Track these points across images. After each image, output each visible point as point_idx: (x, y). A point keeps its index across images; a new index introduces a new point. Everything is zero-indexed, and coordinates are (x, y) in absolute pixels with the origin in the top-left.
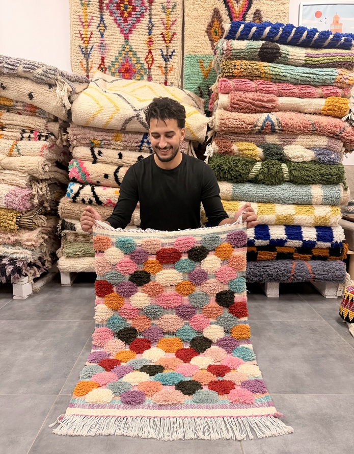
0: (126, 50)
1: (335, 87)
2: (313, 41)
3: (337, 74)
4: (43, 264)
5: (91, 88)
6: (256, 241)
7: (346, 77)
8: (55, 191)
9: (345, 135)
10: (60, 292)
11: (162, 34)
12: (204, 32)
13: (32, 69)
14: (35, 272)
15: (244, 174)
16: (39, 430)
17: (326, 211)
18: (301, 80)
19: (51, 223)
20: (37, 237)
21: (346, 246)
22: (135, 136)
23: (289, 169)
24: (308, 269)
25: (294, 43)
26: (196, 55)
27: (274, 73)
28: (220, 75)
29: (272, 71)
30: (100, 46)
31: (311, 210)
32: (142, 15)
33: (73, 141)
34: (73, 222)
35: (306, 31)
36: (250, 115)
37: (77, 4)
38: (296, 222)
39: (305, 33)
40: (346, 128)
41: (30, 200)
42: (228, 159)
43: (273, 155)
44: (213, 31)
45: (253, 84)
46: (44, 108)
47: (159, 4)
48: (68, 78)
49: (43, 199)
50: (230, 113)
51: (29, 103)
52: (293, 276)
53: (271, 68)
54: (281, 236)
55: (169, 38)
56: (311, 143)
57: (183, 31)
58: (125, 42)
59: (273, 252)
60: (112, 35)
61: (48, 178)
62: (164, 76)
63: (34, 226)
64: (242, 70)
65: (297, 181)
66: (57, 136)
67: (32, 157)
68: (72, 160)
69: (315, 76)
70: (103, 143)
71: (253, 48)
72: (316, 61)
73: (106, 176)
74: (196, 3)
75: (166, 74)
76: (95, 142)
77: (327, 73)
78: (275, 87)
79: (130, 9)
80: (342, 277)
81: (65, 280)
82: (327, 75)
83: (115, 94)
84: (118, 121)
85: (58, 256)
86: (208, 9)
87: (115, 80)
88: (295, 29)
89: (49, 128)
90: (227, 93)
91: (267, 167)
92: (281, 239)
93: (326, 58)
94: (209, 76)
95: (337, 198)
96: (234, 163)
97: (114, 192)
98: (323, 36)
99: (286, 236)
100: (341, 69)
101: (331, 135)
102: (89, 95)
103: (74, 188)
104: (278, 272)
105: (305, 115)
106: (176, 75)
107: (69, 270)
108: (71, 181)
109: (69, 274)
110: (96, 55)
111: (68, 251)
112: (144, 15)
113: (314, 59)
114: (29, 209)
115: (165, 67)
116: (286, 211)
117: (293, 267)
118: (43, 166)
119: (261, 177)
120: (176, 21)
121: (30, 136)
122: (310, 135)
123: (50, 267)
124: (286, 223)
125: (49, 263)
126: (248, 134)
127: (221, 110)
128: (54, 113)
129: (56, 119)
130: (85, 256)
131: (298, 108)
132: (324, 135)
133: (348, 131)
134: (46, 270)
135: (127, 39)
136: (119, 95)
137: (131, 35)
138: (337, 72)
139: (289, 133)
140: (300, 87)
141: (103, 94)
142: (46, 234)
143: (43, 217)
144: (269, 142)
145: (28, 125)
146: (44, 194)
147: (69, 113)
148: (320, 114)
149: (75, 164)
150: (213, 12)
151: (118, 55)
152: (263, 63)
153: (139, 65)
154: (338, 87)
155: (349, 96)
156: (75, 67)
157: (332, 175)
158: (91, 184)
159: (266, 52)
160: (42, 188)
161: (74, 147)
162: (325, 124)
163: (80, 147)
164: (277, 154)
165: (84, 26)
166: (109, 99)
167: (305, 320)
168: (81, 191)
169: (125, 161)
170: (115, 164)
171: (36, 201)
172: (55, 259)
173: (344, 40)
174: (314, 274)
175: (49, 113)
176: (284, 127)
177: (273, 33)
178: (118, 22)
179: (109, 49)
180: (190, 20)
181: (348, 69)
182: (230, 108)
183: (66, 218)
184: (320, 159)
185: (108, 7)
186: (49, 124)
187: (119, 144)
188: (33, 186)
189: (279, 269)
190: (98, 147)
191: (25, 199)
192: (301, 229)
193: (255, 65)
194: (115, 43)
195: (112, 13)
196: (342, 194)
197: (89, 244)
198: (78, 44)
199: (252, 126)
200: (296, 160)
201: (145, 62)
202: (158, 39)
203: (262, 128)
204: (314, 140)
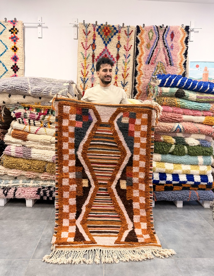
2: (200, 90)
6: (173, 181)
11: (122, 74)
17: (205, 169)
23: (188, 149)
24: (197, 195)
27: (182, 105)
30: (92, 79)
31: (198, 168)
37: (81, 58)
38: (191, 173)
45: (171, 109)
47: (122, 60)
52: (190, 198)
54: (184, 179)
55: (126, 76)
56: (198, 137)
59: (181, 186)
64: (167, 103)
65: (191, 154)
71: (172, 92)
77: (206, 106)
78: (181, 111)
91: (178, 148)
92: (185, 181)
93: (206, 99)
95: (210, 163)
99: (187, 179)
100: (213, 104)
105: (195, 124)
106: (128, 93)
110: (89, 82)
113: (201, 99)
116: (187, 168)
117: (190, 194)
119: (175, 152)
122: (198, 134)
124: (187, 173)
131: (192, 121)
132: (204, 134)
138: (211, 106)
139: (188, 133)
140: (193, 111)
144: (178, 136)
148: (202, 123)
154: (211, 112)
162: (204, 130)
164: (182, 142)
165: (84, 68)
167: (197, 220)
174: (200, 197)
176: (186, 130)
179: (96, 80)
182: (160, 120)
184: (202, 144)
185: (96, 60)
189: (183, 195)
192: (193, 176)
193: (173, 100)
196: (212, 160)
198: (80, 76)
199: (171, 130)
200: (191, 145)
202: (120, 76)
203: (175, 130)
204: (200, 136)
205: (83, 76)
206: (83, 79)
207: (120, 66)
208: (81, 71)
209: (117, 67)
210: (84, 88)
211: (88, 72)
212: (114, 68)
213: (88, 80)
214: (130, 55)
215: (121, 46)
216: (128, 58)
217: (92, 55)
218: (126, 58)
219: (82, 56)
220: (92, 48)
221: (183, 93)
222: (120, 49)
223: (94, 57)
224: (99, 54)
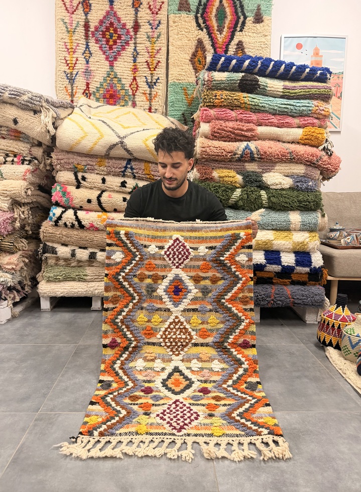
0: (111, 76)
1: (311, 118)
2: (290, 74)
3: (313, 106)
4: (23, 288)
5: (76, 113)
7: (321, 108)
8: (37, 215)
9: (322, 164)
10: (39, 317)
11: (147, 62)
12: (188, 61)
13: (18, 96)
14: (15, 296)
15: (224, 200)
16: (19, 444)
17: (304, 237)
18: (279, 111)
19: (32, 247)
20: (18, 261)
21: (325, 271)
22: (119, 162)
23: (267, 196)
24: (287, 294)
25: (273, 75)
26: (180, 83)
27: (253, 103)
28: (201, 105)
29: (252, 102)
30: (86, 72)
31: (289, 236)
32: (127, 43)
33: (56, 165)
34: (55, 245)
35: (284, 65)
36: (230, 143)
37: (63, 31)
38: (275, 248)
39: (283, 67)
40: (323, 157)
41: (11, 223)
42: (209, 185)
43: (253, 182)
44: (196, 60)
45: (233, 114)
46: (28, 133)
47: (144, 34)
48: (53, 105)
49: (25, 222)
50: (211, 141)
51: (13, 128)
52: (273, 300)
53: (250, 99)
54: (260, 260)
55: (154, 66)
56: (289, 171)
57: (167, 59)
58: (110, 68)
60: (97, 62)
61: (31, 201)
62: (148, 103)
63: (14, 249)
64: (223, 100)
65: (275, 207)
66: (41, 161)
67: (14, 181)
68: (55, 184)
69: (292, 107)
70: (86, 168)
71: (233, 80)
72: (293, 93)
73: (89, 201)
74: (180, 33)
75: (150, 100)
76: (79, 167)
77: (304, 104)
78: (254, 117)
79: (115, 37)
80: (321, 302)
81: (45, 305)
82: (304, 106)
83: (99, 120)
84: (102, 146)
85: (38, 280)
86: (191, 39)
87: (100, 106)
88: (273, 63)
89: (33, 152)
90: (209, 122)
91: (246, 194)
92: (261, 264)
93: (303, 90)
94: (193, 104)
95: (315, 224)
96: (214, 190)
97: (97, 216)
98: (299, 70)
99: (265, 261)
100: (317, 101)
101: (308, 163)
102: (74, 121)
103: (57, 211)
104: (258, 296)
105: (283, 144)
106: (160, 102)
107: (50, 294)
108: (54, 204)
109: (49, 299)
110: (81, 80)
111: (48, 275)
112: (129, 43)
113: (291, 91)
114: (10, 233)
115: (150, 94)
116: (266, 236)
117: (273, 291)
118: (25, 190)
119: (241, 203)
120: (160, 49)
121: (13, 160)
122: (288, 163)
123: (30, 292)
124: (265, 248)
125: (29, 287)
126: (228, 161)
127: (202, 138)
128: (38, 138)
129: (40, 144)
130: (66, 281)
131: (277, 137)
132: (301, 163)
133: (324, 160)
134: (25, 294)
135: (112, 65)
136: (103, 121)
137: (116, 62)
138: (313, 104)
139: (268, 161)
140: (278, 117)
141: (87, 120)
142: (27, 258)
143: (24, 240)
144: (248, 170)
145: (11, 149)
146: (25, 218)
147: (54, 138)
148: (298, 143)
149: (58, 188)
150: (196, 42)
151: (103, 81)
152: (243, 94)
153: (124, 91)
154: (315, 118)
155: (325, 126)
156: (60, 91)
157: (309, 202)
158: (73, 208)
159: (246, 84)
160: (24, 212)
161: (57, 172)
162: (302, 153)
163: (64, 172)
164: (256, 181)
165: (70, 52)
166: (93, 125)
167: (283, 344)
168: (64, 214)
169: (108, 186)
170: (99, 189)
171: (18, 224)
172: (35, 283)
173: (320, 74)
174: (294, 299)
175: (33, 138)
176: (262, 155)
177: (252, 66)
178: (104, 49)
179: (94, 76)
180: (174, 49)
181: (324, 101)
182: (211, 137)
183: (48, 241)
184: (298, 186)
185: (93, 35)
186: (33, 149)
187: (103, 169)
188: (15, 210)
189: (259, 293)
190: (82, 172)
191: (7, 223)
192: (280, 254)
193: (235, 95)
194: (100, 69)
195: (97, 41)
196: (320, 220)
197: (70, 268)
198: (63, 70)
199: (232, 154)
200: (274, 187)
201: (130, 89)
202: (142, 67)
203: (242, 156)
204: (292, 168)
205: (69, 69)
206: (69, 75)
207: (142, 45)
208: (63, 58)
209: (135, 47)
210: (72, 92)
211: (77, 60)
212: (130, 50)
213: (77, 76)
214: (160, 23)
215: (141, 4)
216: (156, 29)
217: (84, 23)
218: (152, 28)
219: (64, 28)
220: (82, 9)
221: (256, 81)
222: (139, 9)
223: (89, 27)
224: (98, 21)
